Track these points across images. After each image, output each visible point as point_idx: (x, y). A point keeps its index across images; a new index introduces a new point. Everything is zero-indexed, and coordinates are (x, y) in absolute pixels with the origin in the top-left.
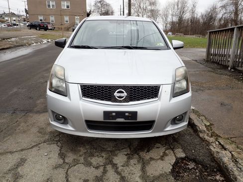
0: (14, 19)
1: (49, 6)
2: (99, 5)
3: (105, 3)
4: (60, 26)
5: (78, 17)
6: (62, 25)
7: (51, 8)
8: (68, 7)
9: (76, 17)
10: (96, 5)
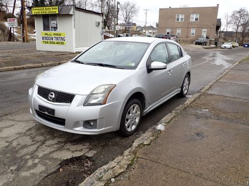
0: (150, 31)
1: (178, 19)
2: (238, 15)
3: (245, 13)
4: (185, 39)
5: (206, 30)
6: (187, 37)
7: (180, 21)
8: (196, 19)
9: (203, 30)
10: (233, 15)
